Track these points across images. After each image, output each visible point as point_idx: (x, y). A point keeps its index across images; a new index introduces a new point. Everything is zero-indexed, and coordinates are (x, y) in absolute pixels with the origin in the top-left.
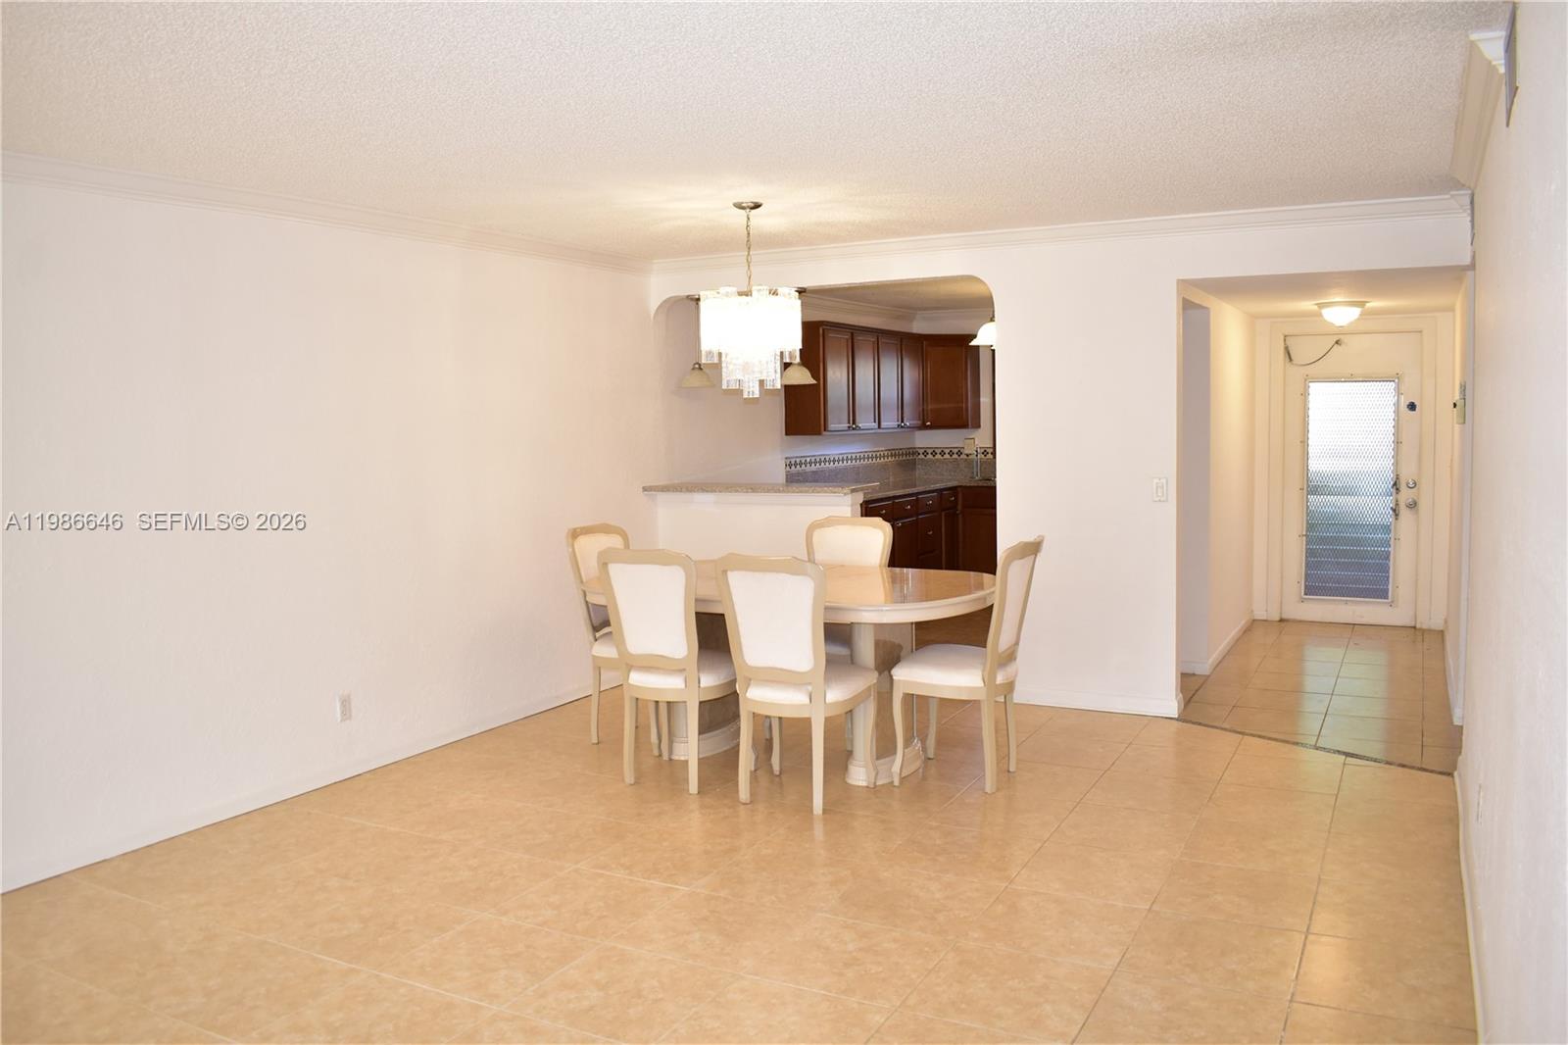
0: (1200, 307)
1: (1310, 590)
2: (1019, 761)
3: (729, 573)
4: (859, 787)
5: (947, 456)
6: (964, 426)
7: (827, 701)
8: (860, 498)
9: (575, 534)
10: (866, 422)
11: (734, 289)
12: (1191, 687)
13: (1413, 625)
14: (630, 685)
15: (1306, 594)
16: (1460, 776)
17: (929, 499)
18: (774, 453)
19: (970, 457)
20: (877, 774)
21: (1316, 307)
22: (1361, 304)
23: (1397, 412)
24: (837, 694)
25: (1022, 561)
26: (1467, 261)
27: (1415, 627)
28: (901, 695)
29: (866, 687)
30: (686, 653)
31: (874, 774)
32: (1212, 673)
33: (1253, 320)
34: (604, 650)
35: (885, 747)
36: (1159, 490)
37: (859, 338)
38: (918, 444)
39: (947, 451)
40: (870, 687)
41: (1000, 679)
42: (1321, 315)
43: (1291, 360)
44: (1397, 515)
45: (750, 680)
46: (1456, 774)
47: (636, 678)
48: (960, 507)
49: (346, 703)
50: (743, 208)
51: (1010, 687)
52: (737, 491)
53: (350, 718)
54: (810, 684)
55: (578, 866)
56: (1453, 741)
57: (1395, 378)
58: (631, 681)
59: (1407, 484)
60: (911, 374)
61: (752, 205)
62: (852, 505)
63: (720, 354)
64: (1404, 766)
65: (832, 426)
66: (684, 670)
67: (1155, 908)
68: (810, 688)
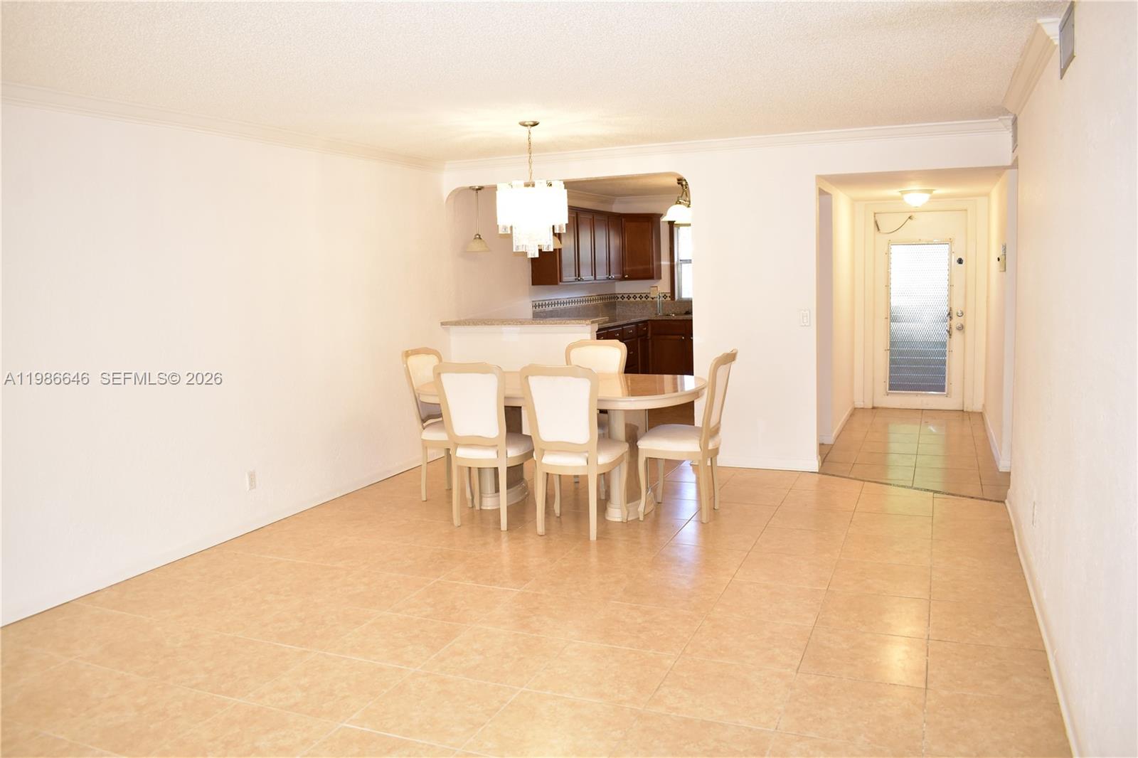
0: (827, 194)
1: (893, 387)
2: (720, 502)
3: (530, 378)
4: (616, 522)
5: (638, 299)
6: (651, 278)
7: (599, 463)
8: (596, 327)
9: (407, 354)
10: (586, 275)
11: (522, 183)
12: (825, 452)
13: (961, 409)
14: (457, 457)
15: (890, 390)
16: (1010, 503)
17: (630, 329)
18: (525, 299)
19: (655, 299)
20: (628, 513)
21: (899, 194)
22: (930, 191)
23: (950, 265)
24: (605, 458)
25: (725, 366)
26: (1009, 162)
27: (963, 411)
28: (644, 459)
29: (621, 454)
30: (497, 434)
31: (626, 512)
32: (835, 442)
33: (854, 201)
34: (432, 435)
35: (633, 494)
36: (805, 318)
37: (581, 216)
38: (617, 291)
39: (638, 296)
40: (623, 454)
41: (711, 446)
42: (903, 199)
43: (879, 229)
44: (950, 335)
45: (544, 450)
46: (1006, 501)
47: (462, 453)
48: (649, 335)
49: (252, 477)
50: (526, 126)
51: (716, 451)
52: (509, 324)
53: (255, 487)
54: (587, 452)
55: (439, 579)
56: (1005, 479)
57: (949, 242)
58: (458, 455)
59: (957, 313)
60: (615, 242)
61: (532, 123)
62: (591, 333)
63: (511, 227)
64: (972, 498)
65: (565, 279)
66: (496, 446)
67: (830, 589)
68: (587, 455)
